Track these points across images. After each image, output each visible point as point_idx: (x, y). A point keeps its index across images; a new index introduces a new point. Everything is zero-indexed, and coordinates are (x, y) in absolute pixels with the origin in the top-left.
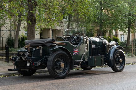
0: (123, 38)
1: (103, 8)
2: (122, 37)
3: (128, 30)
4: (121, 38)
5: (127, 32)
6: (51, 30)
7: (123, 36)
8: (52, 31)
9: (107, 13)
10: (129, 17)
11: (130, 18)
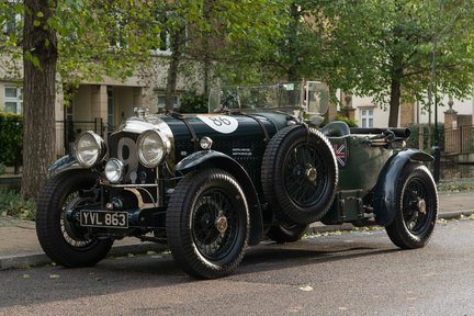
0: (370, 119)
1: (303, 9)
2: (367, 116)
3: (389, 90)
4: (364, 120)
5: (387, 98)
6: (104, 90)
7: (371, 113)
8: (109, 93)
9: (315, 28)
10: (396, 42)
11: (399, 46)
